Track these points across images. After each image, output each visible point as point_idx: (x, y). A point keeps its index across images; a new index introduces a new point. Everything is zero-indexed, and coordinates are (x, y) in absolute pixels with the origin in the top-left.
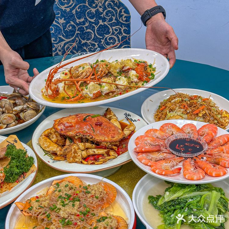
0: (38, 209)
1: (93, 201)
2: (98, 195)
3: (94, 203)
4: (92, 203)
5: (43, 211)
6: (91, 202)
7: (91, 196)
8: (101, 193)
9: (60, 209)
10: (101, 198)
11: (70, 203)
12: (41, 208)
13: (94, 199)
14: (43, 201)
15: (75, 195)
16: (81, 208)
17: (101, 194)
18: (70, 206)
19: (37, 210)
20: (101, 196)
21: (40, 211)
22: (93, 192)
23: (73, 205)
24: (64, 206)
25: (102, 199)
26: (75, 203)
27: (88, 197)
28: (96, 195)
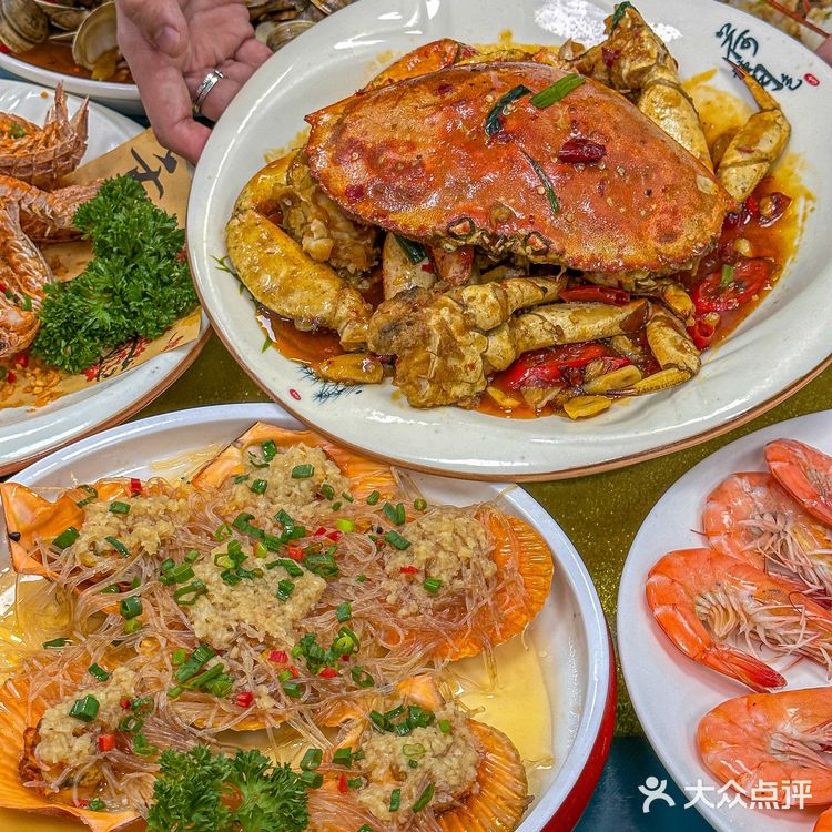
0: (104, 553)
1: (405, 597)
2: (444, 578)
3: (403, 612)
4: (393, 610)
5: (121, 569)
6: (391, 599)
7: (403, 570)
8: (464, 568)
9: (202, 591)
10: (452, 594)
11: (273, 572)
12: (117, 551)
13: (417, 589)
14: (145, 515)
15: (324, 537)
16: (320, 621)
17: (460, 576)
18: (267, 587)
19: (92, 558)
20: (459, 583)
21: (104, 564)
22: (423, 550)
23: (286, 591)
24: (231, 577)
25: (457, 605)
26: (297, 582)
27: (389, 569)
28: (434, 573)
